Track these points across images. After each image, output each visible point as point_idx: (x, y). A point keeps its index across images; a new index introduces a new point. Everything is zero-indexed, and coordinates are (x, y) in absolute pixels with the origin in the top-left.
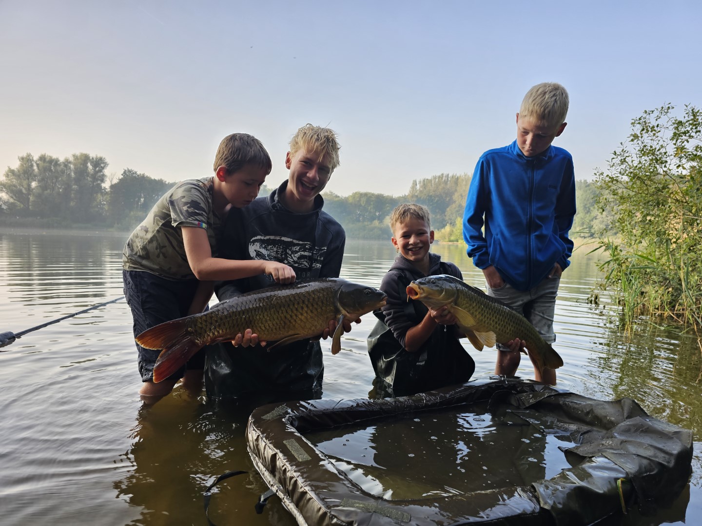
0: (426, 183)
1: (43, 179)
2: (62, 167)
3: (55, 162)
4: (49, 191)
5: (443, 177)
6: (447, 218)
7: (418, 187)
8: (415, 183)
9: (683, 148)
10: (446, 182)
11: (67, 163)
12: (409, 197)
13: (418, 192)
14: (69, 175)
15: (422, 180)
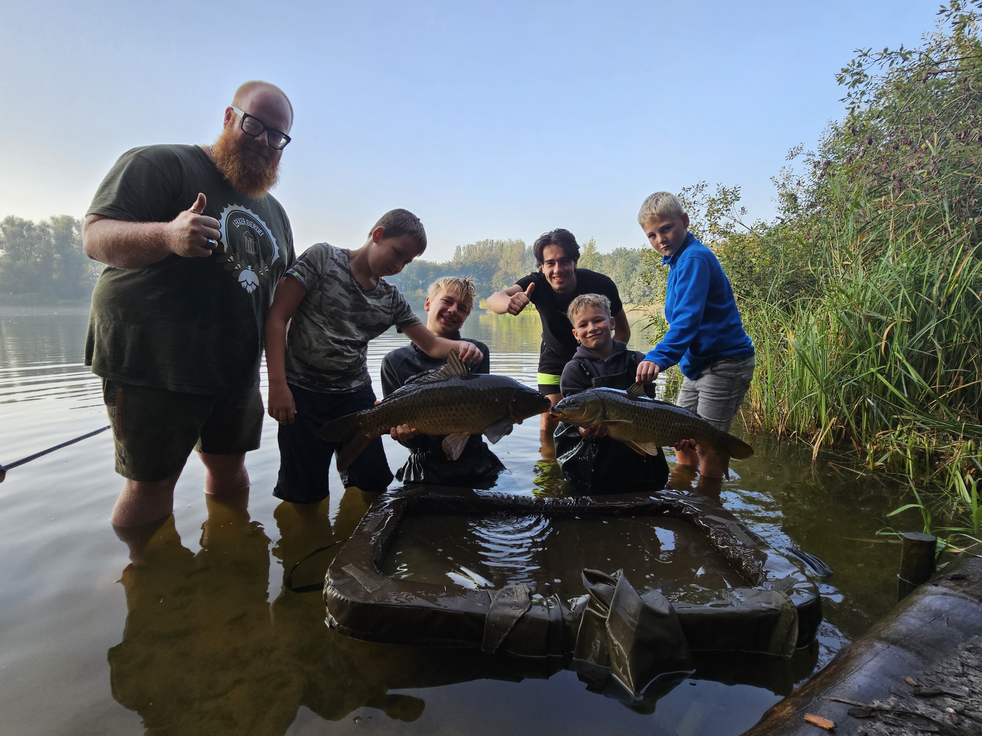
0: (470, 249)
1: (13, 247)
2: (38, 231)
3: (29, 226)
4: (22, 261)
5: (487, 242)
6: (493, 286)
7: (462, 253)
8: (458, 248)
9: (716, 224)
10: (491, 249)
11: (44, 227)
12: (453, 264)
13: (463, 258)
14: (48, 242)
15: (466, 246)
